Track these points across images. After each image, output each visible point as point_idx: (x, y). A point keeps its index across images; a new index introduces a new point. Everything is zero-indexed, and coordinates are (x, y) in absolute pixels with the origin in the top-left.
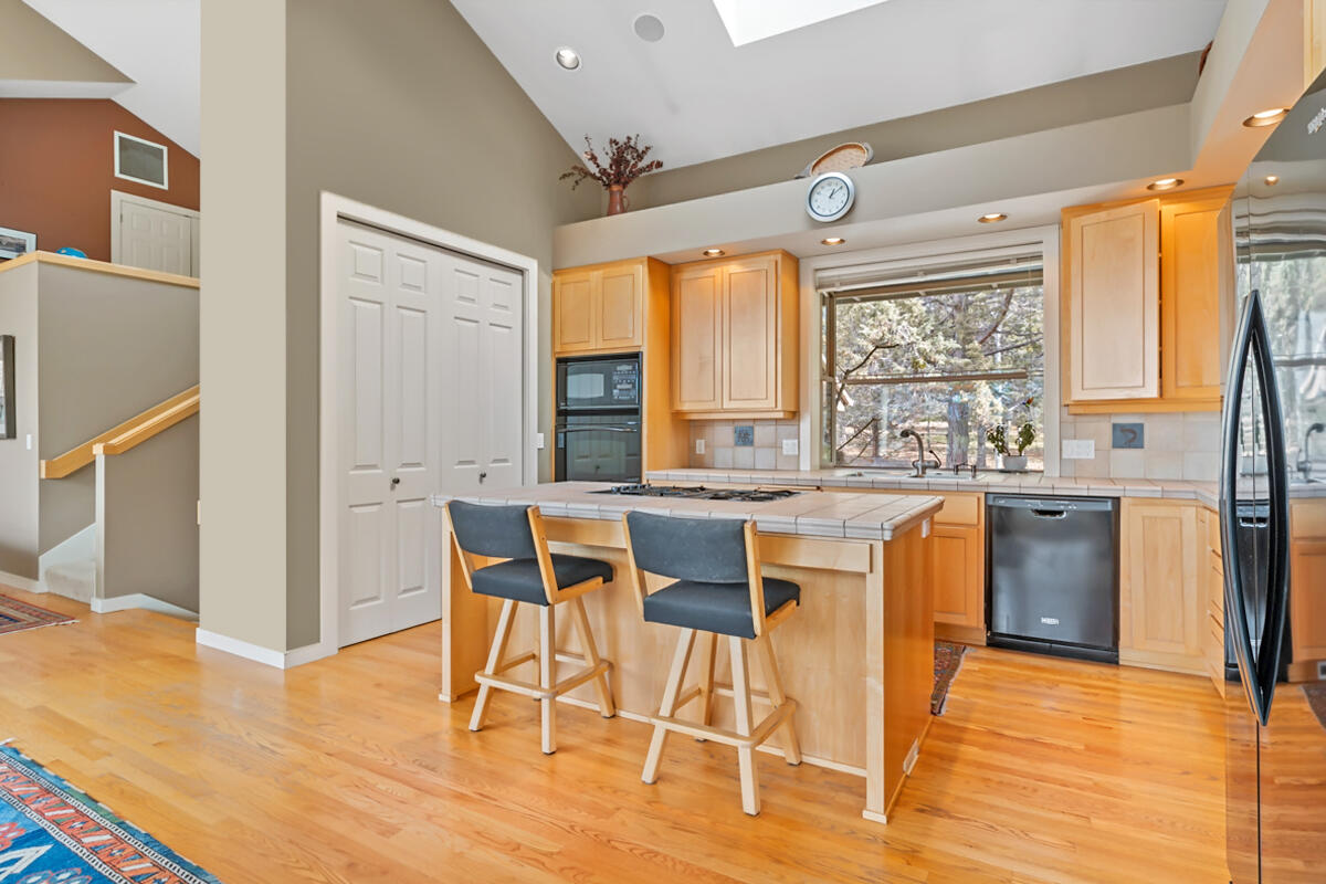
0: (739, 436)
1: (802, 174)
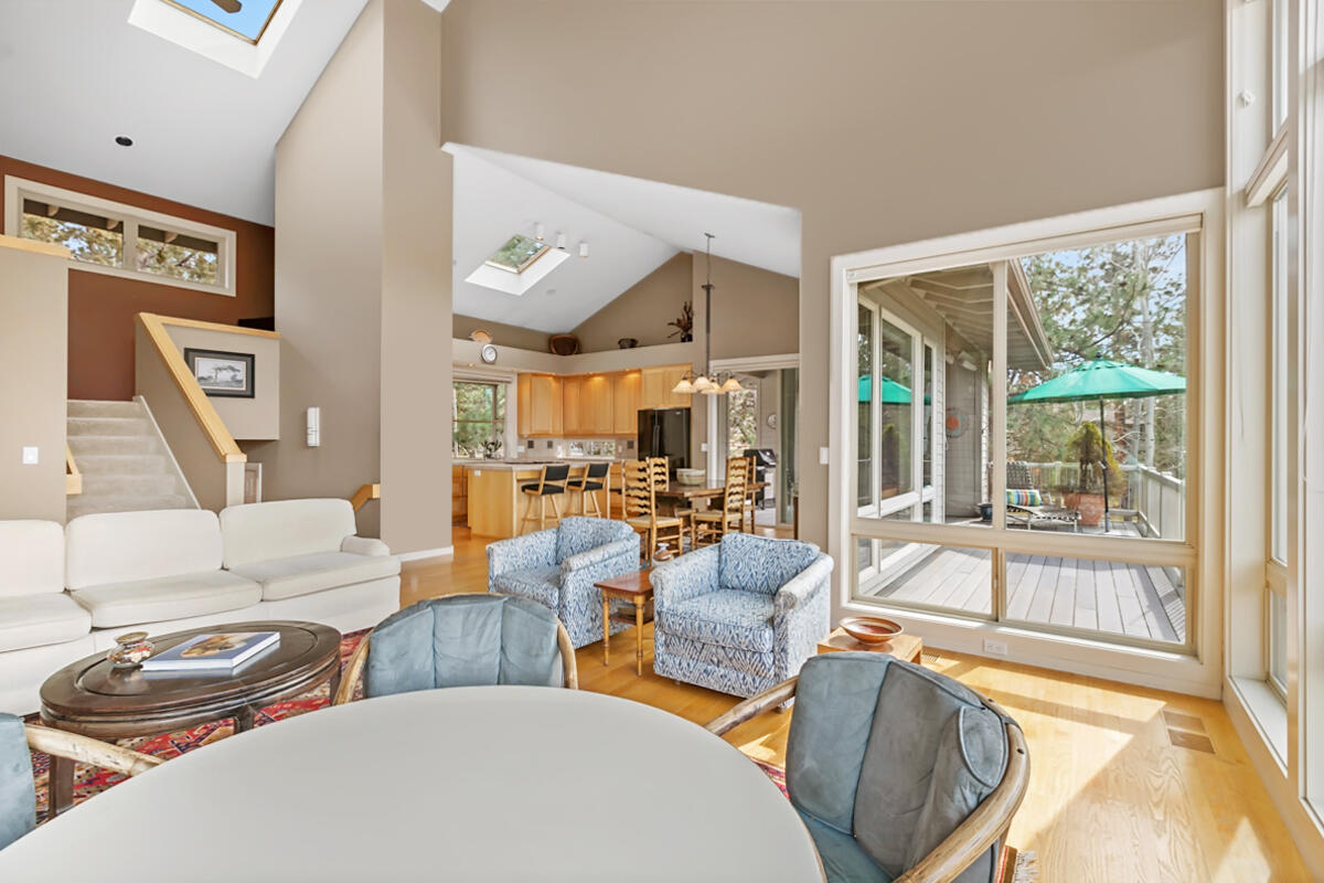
1: (471, 337)
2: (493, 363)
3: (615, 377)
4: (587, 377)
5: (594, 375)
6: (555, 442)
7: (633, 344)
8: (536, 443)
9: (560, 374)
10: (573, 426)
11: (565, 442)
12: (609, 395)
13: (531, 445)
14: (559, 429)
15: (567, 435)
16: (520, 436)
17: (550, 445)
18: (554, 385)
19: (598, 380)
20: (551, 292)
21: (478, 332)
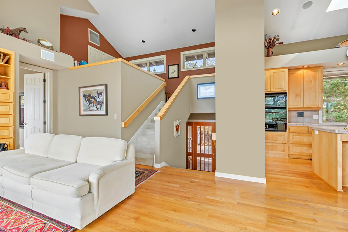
1: (338, 46)
21: (344, 42)
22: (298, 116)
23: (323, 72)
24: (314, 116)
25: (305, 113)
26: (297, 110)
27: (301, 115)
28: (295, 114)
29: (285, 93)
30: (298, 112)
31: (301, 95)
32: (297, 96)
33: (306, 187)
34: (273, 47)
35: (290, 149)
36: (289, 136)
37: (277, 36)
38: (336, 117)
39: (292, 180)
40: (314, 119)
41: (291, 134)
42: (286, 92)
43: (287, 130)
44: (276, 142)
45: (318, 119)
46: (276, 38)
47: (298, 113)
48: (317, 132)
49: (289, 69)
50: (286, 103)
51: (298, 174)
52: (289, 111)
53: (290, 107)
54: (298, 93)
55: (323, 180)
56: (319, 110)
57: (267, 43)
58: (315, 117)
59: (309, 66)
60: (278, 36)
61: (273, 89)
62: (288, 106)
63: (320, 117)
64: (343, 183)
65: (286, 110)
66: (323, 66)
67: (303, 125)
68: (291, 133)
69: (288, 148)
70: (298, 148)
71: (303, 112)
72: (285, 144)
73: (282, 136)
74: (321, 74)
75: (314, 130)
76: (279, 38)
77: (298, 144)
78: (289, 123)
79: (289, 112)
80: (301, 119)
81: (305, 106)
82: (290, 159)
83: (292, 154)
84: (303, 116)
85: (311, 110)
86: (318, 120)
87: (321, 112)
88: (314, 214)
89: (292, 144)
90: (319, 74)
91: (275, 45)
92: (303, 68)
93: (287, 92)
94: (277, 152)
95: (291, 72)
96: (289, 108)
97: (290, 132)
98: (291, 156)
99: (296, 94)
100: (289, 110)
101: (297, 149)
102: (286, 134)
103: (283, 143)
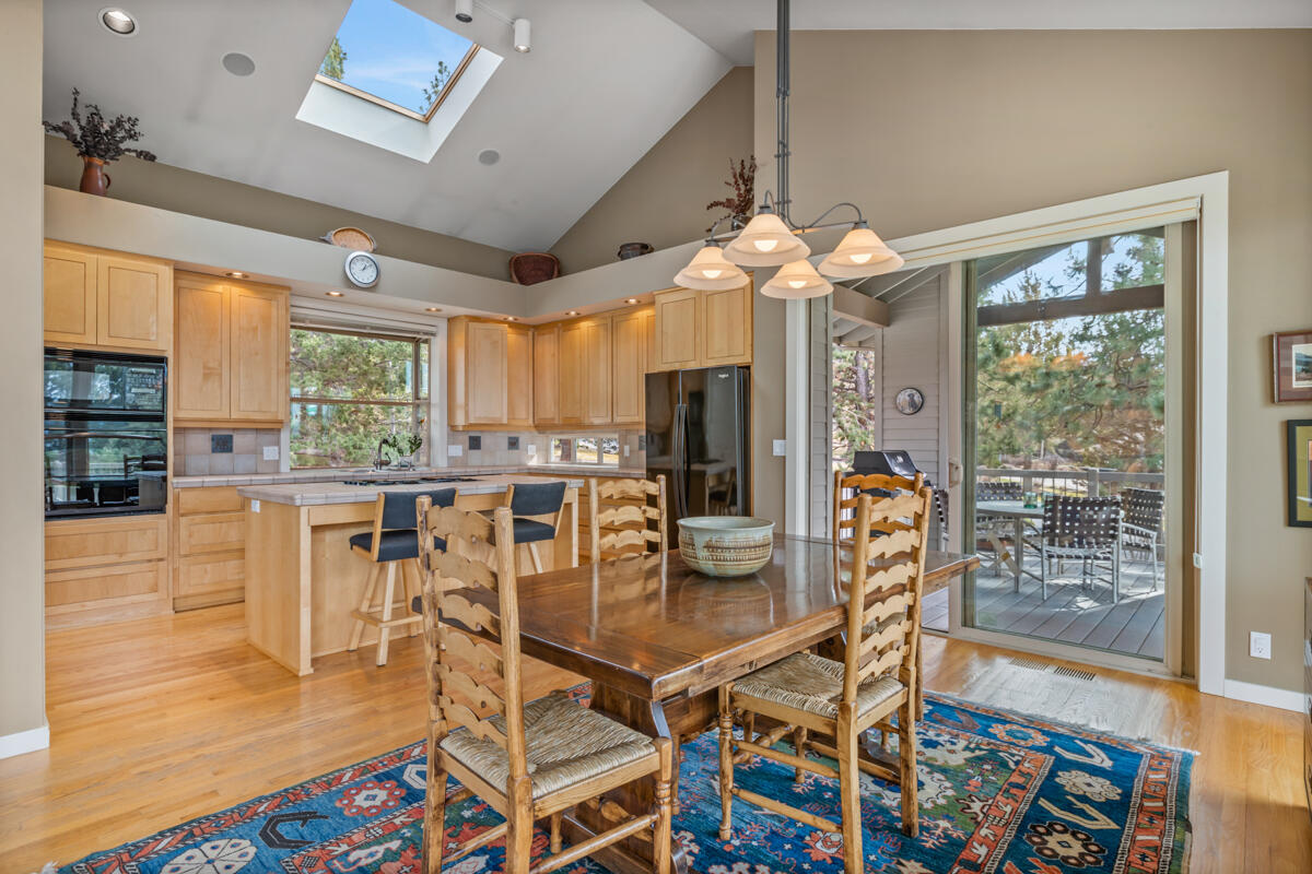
0: (218, 444)
1: (326, 238)
2: (372, 288)
3: (613, 319)
4: (568, 323)
5: (580, 318)
6: (523, 438)
7: (645, 249)
8: (486, 440)
9: (521, 320)
10: (549, 411)
11: (540, 438)
12: (603, 352)
13: (475, 443)
14: (524, 415)
15: (542, 427)
16: (452, 427)
17: (513, 443)
18: (512, 337)
19: (585, 325)
20: (490, 158)
21: (343, 230)
22: (213, 451)
23: (293, 306)
24: (265, 449)
25: (239, 441)
26: (210, 429)
27: (223, 444)
28: (201, 442)
29: (159, 361)
30: (213, 436)
31: (221, 375)
32: (208, 374)
33: (211, 699)
34: (112, 159)
35: (181, 576)
36: (175, 527)
37: (129, 119)
38: (347, 448)
39: (168, 693)
40: (265, 458)
41: (183, 520)
42: (165, 355)
43: (169, 507)
44: (124, 559)
45: (277, 458)
46: (127, 126)
47: (213, 439)
48: (256, 506)
49: (175, 269)
50: (164, 400)
51: (193, 664)
52: (177, 430)
53: (181, 415)
54: (211, 365)
55: (269, 658)
56: (279, 430)
57: (82, 128)
58: (270, 453)
59: (246, 277)
60: (134, 122)
61: (110, 336)
62: (174, 412)
63: (282, 453)
64: (314, 648)
65: (166, 427)
66: (289, 288)
67: (224, 484)
68: (183, 515)
69: (171, 574)
70: (209, 567)
71: (231, 436)
72: (161, 560)
73: (149, 532)
74: (284, 312)
75: (249, 499)
76: (137, 129)
77: (208, 553)
78: (176, 475)
79: (174, 433)
80: (222, 459)
81: (234, 416)
82: (178, 615)
83: (186, 597)
84: (230, 450)
85: (257, 429)
86: (277, 463)
87: (285, 436)
88: (216, 774)
89: (186, 556)
90: (277, 312)
91: (119, 152)
92: (229, 277)
93: (170, 355)
94: (128, 600)
95: (183, 283)
96: (176, 420)
97: (182, 511)
98: (181, 605)
99: (205, 367)
100: (175, 429)
101: (206, 571)
102: (166, 521)
103: (150, 561)
